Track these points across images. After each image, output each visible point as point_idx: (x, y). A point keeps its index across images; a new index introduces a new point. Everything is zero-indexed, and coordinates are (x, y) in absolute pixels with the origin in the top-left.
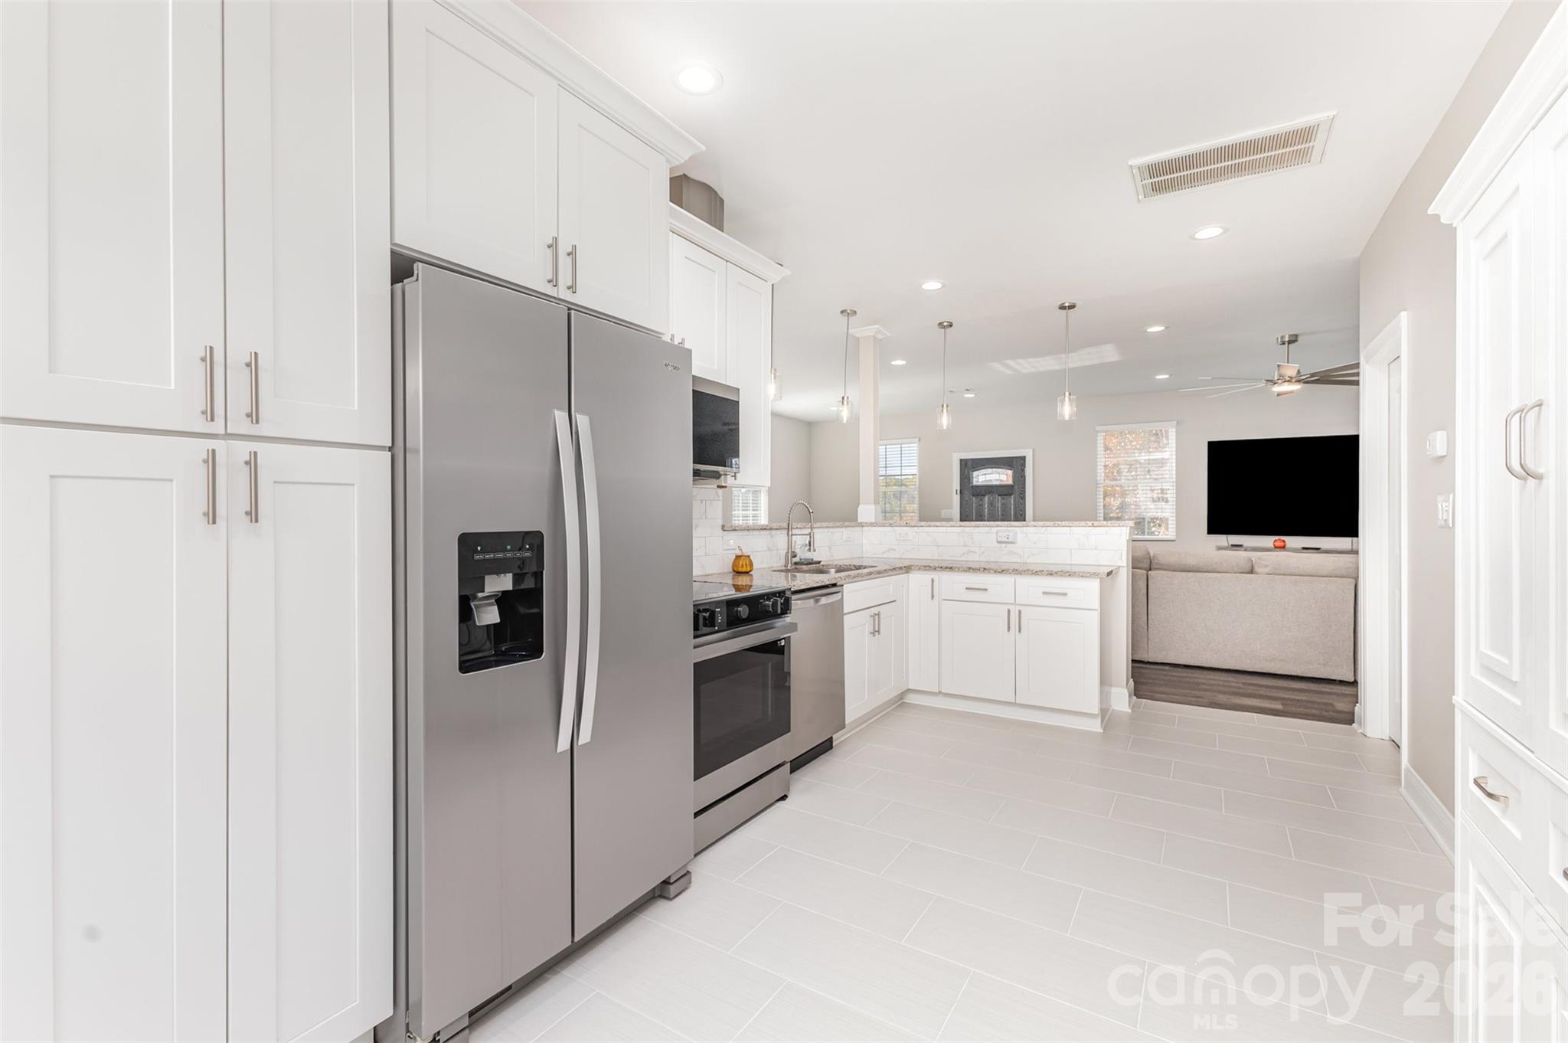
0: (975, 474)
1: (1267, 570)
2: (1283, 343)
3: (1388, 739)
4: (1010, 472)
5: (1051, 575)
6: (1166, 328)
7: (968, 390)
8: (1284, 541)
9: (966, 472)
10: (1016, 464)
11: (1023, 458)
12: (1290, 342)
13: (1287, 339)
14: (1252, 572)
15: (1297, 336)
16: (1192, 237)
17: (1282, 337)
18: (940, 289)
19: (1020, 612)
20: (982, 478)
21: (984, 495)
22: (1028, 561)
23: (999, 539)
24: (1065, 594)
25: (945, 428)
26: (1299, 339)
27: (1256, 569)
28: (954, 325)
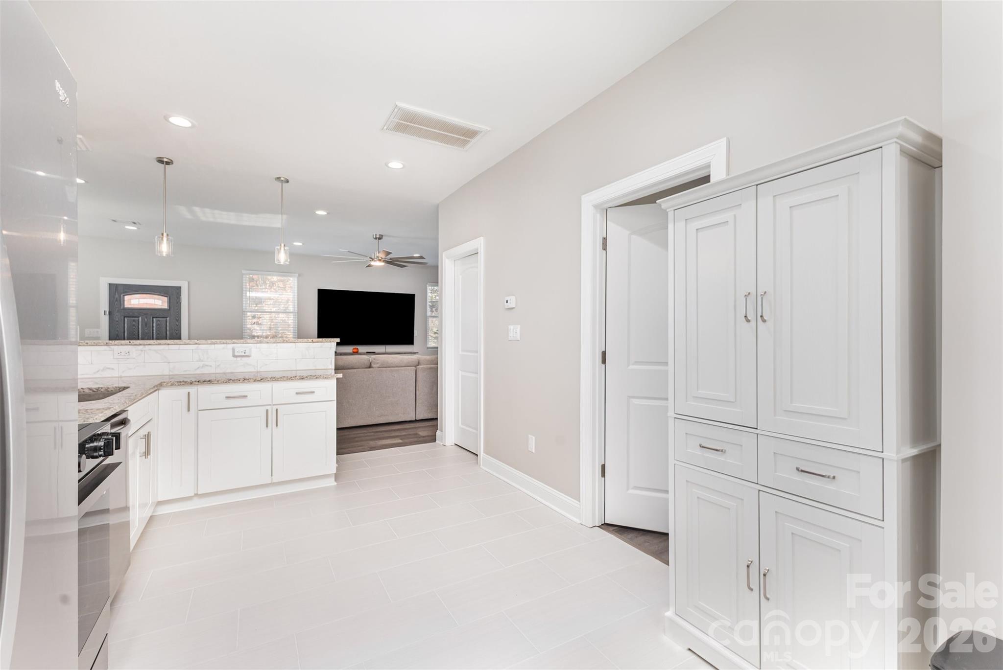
0: (126, 298)
1: (378, 365)
2: (376, 239)
3: (453, 444)
4: (166, 299)
5: (302, 379)
6: (328, 213)
7: (134, 223)
8: (357, 349)
9: (117, 296)
10: (173, 294)
11: (179, 288)
12: (380, 239)
13: (378, 237)
14: (370, 367)
15: (382, 236)
16: (386, 165)
17: (376, 235)
18: (189, 127)
19: (277, 410)
20: (134, 301)
21: (139, 317)
22: (261, 370)
23: (236, 354)
24: (313, 392)
25: (164, 254)
26: (384, 237)
27: (373, 365)
28: (174, 163)
